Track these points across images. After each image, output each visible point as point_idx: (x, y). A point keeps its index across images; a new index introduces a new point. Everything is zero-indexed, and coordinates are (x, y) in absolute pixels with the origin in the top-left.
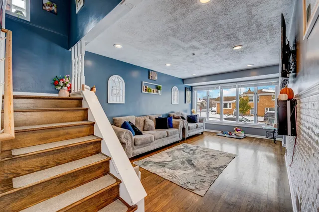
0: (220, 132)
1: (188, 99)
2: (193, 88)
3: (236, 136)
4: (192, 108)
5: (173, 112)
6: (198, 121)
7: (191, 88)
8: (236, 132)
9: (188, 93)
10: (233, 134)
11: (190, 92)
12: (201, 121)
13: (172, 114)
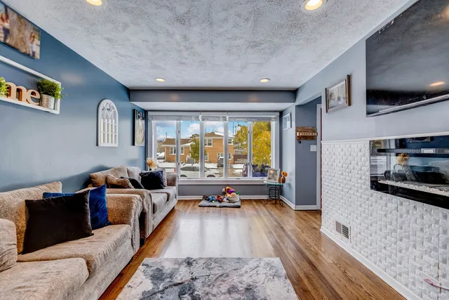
0: (201, 197)
1: (140, 136)
2: (150, 113)
3: (230, 201)
4: (146, 156)
5: (102, 169)
6: (165, 183)
7: (145, 114)
8: (229, 195)
9: (140, 123)
10: (225, 200)
11: (144, 121)
12: (172, 183)
13: (100, 175)
